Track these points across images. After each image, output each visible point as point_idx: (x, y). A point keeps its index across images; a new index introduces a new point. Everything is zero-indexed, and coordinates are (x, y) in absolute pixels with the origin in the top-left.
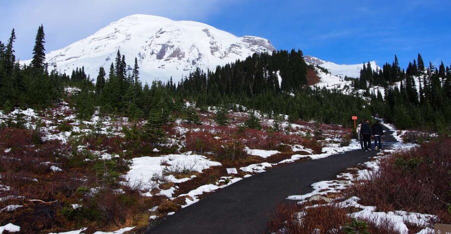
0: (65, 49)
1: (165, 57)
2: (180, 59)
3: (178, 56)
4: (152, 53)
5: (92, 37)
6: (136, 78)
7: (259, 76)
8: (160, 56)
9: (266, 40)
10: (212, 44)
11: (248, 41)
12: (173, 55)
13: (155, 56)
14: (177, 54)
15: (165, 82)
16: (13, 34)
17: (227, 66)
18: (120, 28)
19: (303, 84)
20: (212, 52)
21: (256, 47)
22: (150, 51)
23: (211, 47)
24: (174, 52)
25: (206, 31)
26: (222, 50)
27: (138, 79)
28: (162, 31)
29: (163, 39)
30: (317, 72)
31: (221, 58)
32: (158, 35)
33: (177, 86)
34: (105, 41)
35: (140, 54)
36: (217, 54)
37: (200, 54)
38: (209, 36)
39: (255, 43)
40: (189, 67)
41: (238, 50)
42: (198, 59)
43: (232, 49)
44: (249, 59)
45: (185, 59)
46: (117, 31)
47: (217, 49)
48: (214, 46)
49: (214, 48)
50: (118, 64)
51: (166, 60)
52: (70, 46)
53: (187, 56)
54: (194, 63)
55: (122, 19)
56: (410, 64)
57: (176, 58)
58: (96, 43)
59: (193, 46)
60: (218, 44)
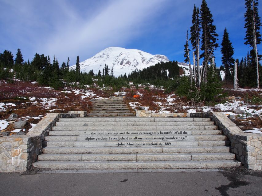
0: (83, 62)
1: (123, 64)
2: (129, 65)
3: (129, 64)
4: (118, 63)
5: (94, 57)
6: (112, 74)
7: (159, 72)
8: (121, 64)
9: (165, 56)
10: (142, 58)
11: (157, 57)
12: (126, 63)
13: (119, 64)
14: (128, 63)
15: (123, 75)
16: (68, 59)
17: (148, 68)
18: (105, 53)
19: (177, 75)
20: (142, 62)
21: (160, 59)
22: (117, 62)
23: (142, 60)
24: (127, 62)
25: (140, 53)
26: (147, 61)
27: (113, 74)
28: (122, 53)
29: (122, 57)
30: (183, 70)
31: (146, 64)
32: (120, 55)
33: (128, 76)
34: (99, 59)
35: (113, 63)
36: (144, 62)
37: (137, 63)
38: (141, 55)
39: (160, 57)
40: (133, 68)
41: (153, 60)
42: (137, 65)
43: (151, 60)
44: (156, 65)
45: (131, 65)
46: (104, 54)
47: (144, 60)
48: (143, 59)
49: (143, 60)
50: (106, 69)
51: (124, 65)
52: (85, 61)
53: (132, 63)
54: (135, 66)
55: (106, 49)
56: (221, 66)
57: (128, 65)
58: (95, 59)
59: (135, 59)
60: (145, 58)
